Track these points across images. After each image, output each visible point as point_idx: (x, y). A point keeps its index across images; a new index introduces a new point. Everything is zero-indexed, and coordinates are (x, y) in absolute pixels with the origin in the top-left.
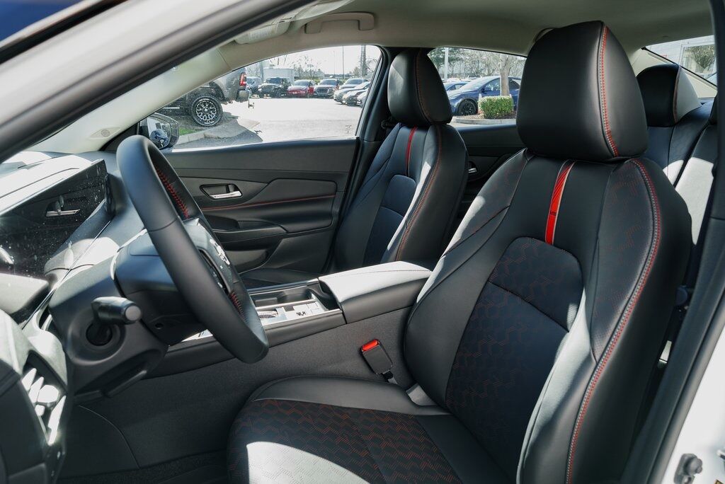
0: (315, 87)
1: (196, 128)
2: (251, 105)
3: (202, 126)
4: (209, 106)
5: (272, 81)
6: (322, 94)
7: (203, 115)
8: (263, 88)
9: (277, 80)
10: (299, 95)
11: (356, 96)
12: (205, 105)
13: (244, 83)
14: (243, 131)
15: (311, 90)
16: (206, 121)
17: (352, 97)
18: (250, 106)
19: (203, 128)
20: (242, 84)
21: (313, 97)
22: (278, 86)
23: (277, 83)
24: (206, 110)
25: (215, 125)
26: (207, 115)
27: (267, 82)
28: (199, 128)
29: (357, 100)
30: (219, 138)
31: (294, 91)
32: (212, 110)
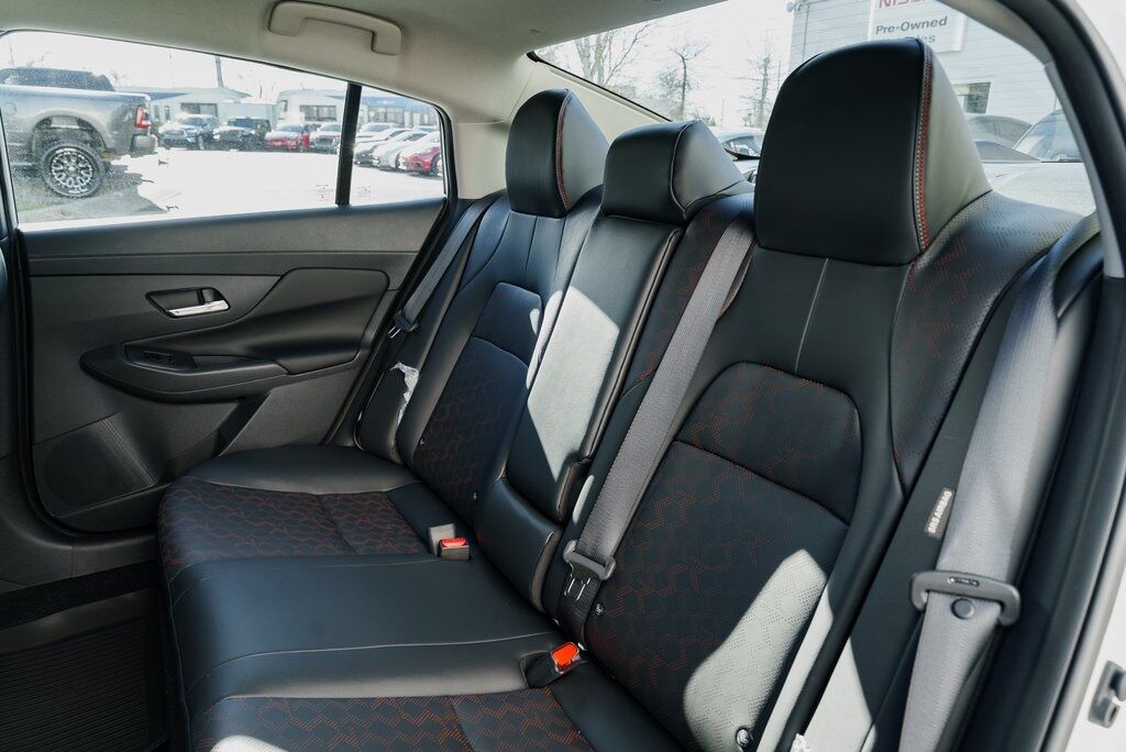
0: (313, 136)
1: (51, 199)
3: (61, 196)
4: (77, 162)
5: (238, 122)
6: (324, 146)
7: (67, 177)
8: (223, 134)
9: (247, 123)
10: (283, 146)
11: (371, 151)
12: (69, 160)
13: (144, 123)
15: (306, 139)
16: (73, 189)
17: (366, 153)
20: (140, 126)
21: (309, 150)
22: (247, 131)
23: (247, 126)
24: (71, 169)
25: (89, 196)
26: (75, 178)
27: (230, 123)
28: (57, 199)
29: (372, 158)
31: (277, 140)
32: (82, 169)
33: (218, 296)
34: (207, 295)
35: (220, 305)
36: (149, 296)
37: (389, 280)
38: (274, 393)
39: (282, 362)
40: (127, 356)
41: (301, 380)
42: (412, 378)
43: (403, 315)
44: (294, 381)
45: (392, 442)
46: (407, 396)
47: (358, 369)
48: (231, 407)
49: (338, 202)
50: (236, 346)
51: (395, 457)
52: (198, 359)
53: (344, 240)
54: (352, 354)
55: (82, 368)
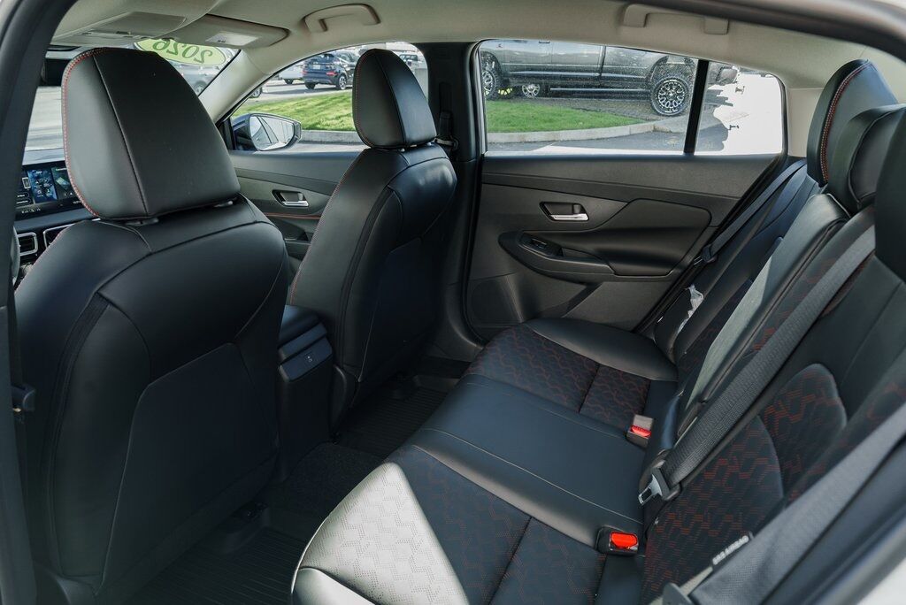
1: (652, 117)
2: (739, 90)
3: (658, 114)
4: (676, 90)
7: (667, 100)
12: (671, 88)
14: (714, 124)
16: (668, 109)
18: (737, 90)
19: (660, 117)
24: (671, 94)
25: (678, 115)
26: (671, 102)
28: (655, 117)
30: (671, 132)
32: (679, 94)
33: (583, 211)
34: (577, 208)
35: (584, 217)
36: (542, 204)
37: (711, 218)
38: (605, 284)
39: (613, 265)
40: (520, 241)
41: (624, 280)
42: (697, 300)
43: (710, 249)
44: (618, 280)
45: (671, 346)
46: (691, 313)
47: (670, 283)
48: (583, 287)
49: (685, 151)
50: (591, 247)
51: (671, 357)
52: (565, 251)
53: (680, 181)
54: (666, 270)
55: (500, 243)
